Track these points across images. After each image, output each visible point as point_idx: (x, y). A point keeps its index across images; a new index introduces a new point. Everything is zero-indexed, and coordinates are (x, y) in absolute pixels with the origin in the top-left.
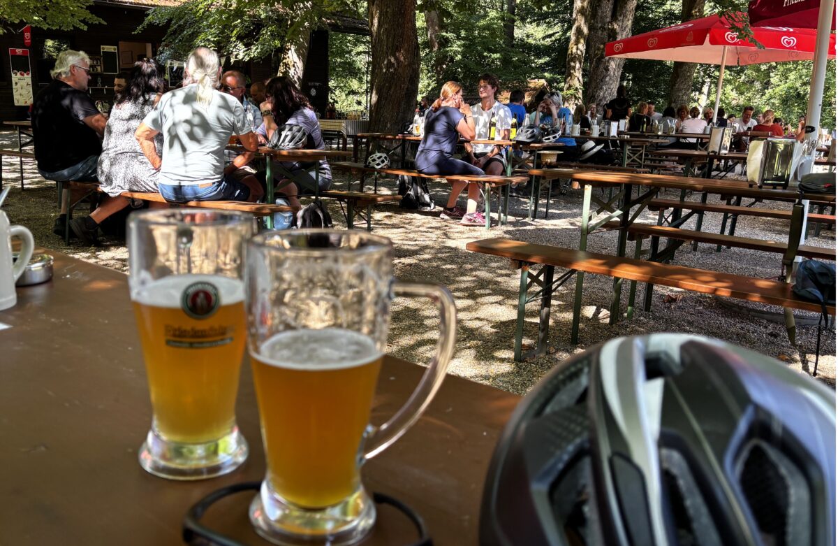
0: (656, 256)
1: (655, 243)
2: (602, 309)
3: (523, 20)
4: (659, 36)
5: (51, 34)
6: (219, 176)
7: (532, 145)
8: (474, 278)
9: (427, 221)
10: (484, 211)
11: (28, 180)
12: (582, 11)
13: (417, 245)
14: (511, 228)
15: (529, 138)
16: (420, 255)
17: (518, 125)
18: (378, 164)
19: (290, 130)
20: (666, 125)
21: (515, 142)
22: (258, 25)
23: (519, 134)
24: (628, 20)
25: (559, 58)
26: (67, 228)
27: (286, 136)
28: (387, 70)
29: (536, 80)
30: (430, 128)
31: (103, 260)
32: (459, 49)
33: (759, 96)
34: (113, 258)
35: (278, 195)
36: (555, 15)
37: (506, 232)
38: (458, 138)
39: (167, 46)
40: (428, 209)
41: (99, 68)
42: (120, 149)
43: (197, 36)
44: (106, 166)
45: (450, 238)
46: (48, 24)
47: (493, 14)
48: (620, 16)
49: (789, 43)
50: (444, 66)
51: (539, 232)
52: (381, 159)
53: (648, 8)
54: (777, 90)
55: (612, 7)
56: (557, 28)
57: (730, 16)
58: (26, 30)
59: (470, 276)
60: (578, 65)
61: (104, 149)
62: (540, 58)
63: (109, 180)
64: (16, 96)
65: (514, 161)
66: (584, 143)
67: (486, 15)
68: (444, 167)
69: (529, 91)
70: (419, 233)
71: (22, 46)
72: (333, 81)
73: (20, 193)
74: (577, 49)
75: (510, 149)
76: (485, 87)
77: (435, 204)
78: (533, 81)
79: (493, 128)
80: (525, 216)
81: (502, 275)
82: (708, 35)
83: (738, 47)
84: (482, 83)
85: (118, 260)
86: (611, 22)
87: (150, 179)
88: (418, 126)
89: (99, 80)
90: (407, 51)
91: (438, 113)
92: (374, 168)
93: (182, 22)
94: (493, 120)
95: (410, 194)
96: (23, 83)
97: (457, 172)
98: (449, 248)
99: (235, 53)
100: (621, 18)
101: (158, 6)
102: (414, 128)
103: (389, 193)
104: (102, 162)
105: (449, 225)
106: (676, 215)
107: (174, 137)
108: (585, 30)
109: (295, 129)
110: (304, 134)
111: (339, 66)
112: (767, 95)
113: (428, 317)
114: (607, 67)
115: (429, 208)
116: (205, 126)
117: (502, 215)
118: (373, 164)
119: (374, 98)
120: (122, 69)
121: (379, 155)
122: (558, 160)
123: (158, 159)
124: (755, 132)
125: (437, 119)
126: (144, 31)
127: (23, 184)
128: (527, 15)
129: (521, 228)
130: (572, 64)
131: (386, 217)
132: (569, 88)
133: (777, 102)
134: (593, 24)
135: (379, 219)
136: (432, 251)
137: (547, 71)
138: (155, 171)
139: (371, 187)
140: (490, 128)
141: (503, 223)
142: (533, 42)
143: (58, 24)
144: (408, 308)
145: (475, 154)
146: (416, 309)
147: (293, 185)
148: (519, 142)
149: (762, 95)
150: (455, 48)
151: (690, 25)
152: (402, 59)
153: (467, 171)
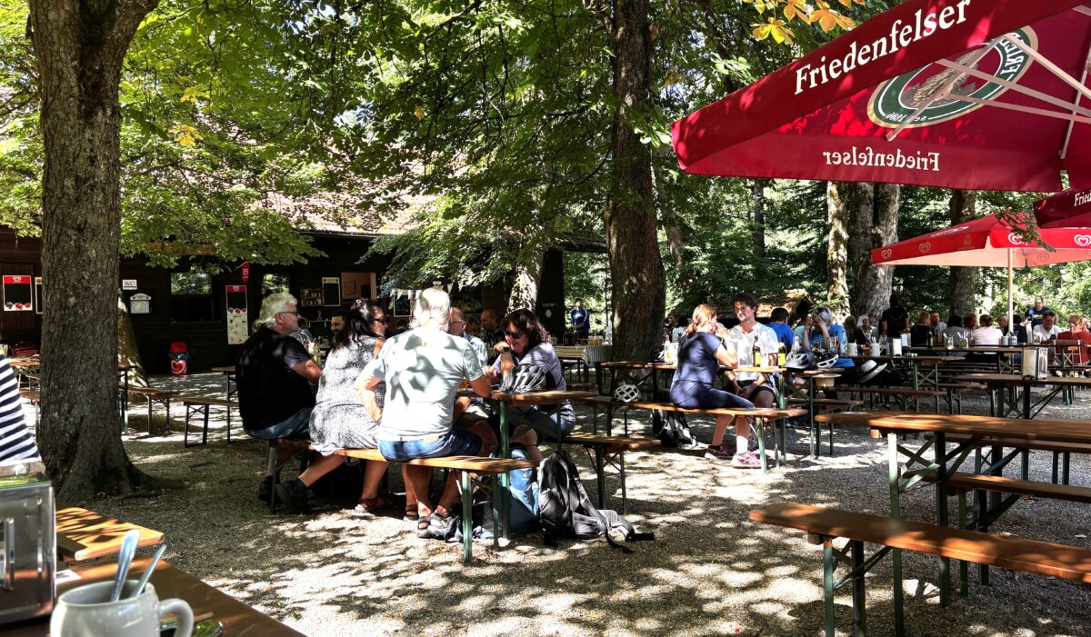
2: (926, 584)
3: (773, 227)
4: (931, 240)
5: (269, 269)
6: (447, 428)
7: (805, 372)
8: (757, 541)
9: (689, 462)
10: (757, 447)
11: (236, 430)
12: (838, 216)
13: (681, 495)
14: (792, 470)
15: (802, 364)
16: (688, 509)
17: (786, 350)
18: (627, 398)
19: (527, 371)
20: (956, 338)
21: (785, 369)
22: (487, 249)
23: (789, 359)
24: (893, 224)
25: (818, 264)
26: (273, 493)
27: (522, 378)
28: (629, 291)
29: (795, 290)
30: (684, 356)
31: (312, 532)
32: (706, 262)
33: (1051, 295)
34: (323, 529)
35: (514, 446)
36: (808, 221)
37: (788, 475)
38: (717, 366)
39: (391, 274)
40: (688, 447)
41: (320, 301)
42: (334, 402)
43: (423, 264)
44: (318, 422)
45: (720, 485)
46: (267, 259)
47: (739, 224)
48: (883, 220)
49: (1084, 242)
50: (691, 281)
51: (826, 473)
52: (630, 392)
53: (911, 210)
54: (1073, 289)
55: (872, 211)
56: (813, 234)
57: (1010, 218)
58: (245, 267)
59: (752, 537)
60: (840, 272)
61: (318, 402)
62: (796, 267)
63: (321, 437)
64: (230, 334)
65: (788, 389)
66: (864, 363)
67: (731, 225)
68: (705, 399)
69: (788, 302)
70: (683, 480)
71: (240, 282)
72: (569, 301)
73: (225, 447)
74: (838, 255)
75: (781, 377)
76: (743, 308)
77: (698, 441)
78: (791, 291)
79: (757, 354)
80: (807, 453)
81: (791, 536)
82: (989, 238)
83: (1025, 249)
84: (739, 305)
85: (328, 530)
86: (873, 227)
87: (368, 433)
88: (670, 354)
89: (320, 313)
90: (650, 270)
91: (692, 339)
92: (622, 401)
93: (407, 250)
94: (757, 344)
95: (666, 430)
96: (238, 320)
97: (720, 405)
98: (721, 499)
99: (463, 280)
100: (885, 222)
101: (383, 235)
102: (665, 355)
103: (642, 427)
104: (314, 417)
105: (717, 467)
107: (397, 387)
108: (845, 236)
109: (532, 369)
110: (542, 374)
111: (575, 285)
112: (1061, 295)
113: (707, 601)
114: (876, 274)
115: (690, 446)
116: (430, 372)
117: (779, 452)
118: (620, 397)
119: (617, 321)
120: (345, 300)
121: (628, 387)
122: (835, 384)
123: (378, 410)
124: (1062, 341)
125: (691, 345)
126: (368, 260)
127: (229, 435)
128: (777, 221)
129: (804, 469)
130: (834, 271)
131: (642, 458)
132: (834, 297)
133: (1073, 301)
134: (854, 230)
135: (633, 461)
136: (701, 503)
137: (805, 279)
138: (374, 424)
139: (620, 420)
140: (754, 353)
141: (782, 464)
142: (787, 250)
143: (277, 259)
144: (681, 588)
145: (738, 382)
146: (690, 590)
147: (532, 432)
148: (790, 370)
149: (1055, 294)
150: (701, 261)
151: (965, 228)
152: (645, 279)
153: (731, 404)
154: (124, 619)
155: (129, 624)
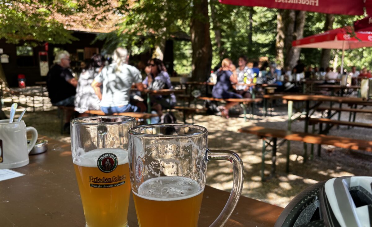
0: (321, 132)
1: (321, 126)
2: (299, 156)
3: (256, 33)
4: (315, 38)
5: (57, 46)
8: (240, 144)
9: (218, 118)
11: (46, 107)
12: (281, 29)
16: (216, 134)
17: (257, 77)
18: (196, 95)
20: (321, 75)
22: (143, 39)
24: (301, 32)
25: (272, 48)
28: (199, 56)
29: (263, 58)
32: (229, 46)
33: (359, 62)
37: (254, 123)
38: (230, 83)
39: (105, 48)
40: (218, 114)
41: (76, 59)
42: (84, 92)
44: (78, 99)
45: (229, 127)
46: (56, 41)
47: (243, 31)
50: (223, 53)
51: (268, 123)
53: (309, 27)
54: (367, 59)
55: (294, 26)
56: (271, 36)
58: (46, 44)
61: (77, 92)
62: (264, 49)
63: (79, 106)
64: (42, 72)
68: (225, 95)
71: (44, 50)
72: (175, 61)
74: (280, 44)
76: (241, 61)
81: (253, 142)
82: (336, 36)
83: (350, 41)
86: (294, 33)
87: (97, 104)
90: (207, 47)
91: (221, 73)
93: (111, 39)
95: (210, 108)
96: (45, 66)
97: (231, 97)
98: (228, 131)
99: (134, 51)
100: (298, 31)
102: (211, 79)
103: (202, 108)
104: (76, 98)
106: (329, 113)
107: (108, 88)
108: (283, 36)
111: (178, 55)
112: (363, 61)
114: (293, 51)
117: (252, 115)
118: (193, 95)
119: (194, 68)
121: (196, 91)
122: (275, 91)
126: (96, 43)
127: (43, 109)
128: (258, 31)
129: (260, 122)
130: (278, 51)
132: (277, 61)
133: (367, 64)
134: (287, 34)
135: (197, 119)
136: (221, 133)
137: (267, 54)
138: (99, 101)
139: (193, 105)
141: (252, 119)
142: (261, 42)
143: (60, 41)
145: (238, 90)
147: (159, 105)
151: (328, 33)
152: (205, 51)
153: (235, 97)
154: (15, 130)
155: (16, 131)
